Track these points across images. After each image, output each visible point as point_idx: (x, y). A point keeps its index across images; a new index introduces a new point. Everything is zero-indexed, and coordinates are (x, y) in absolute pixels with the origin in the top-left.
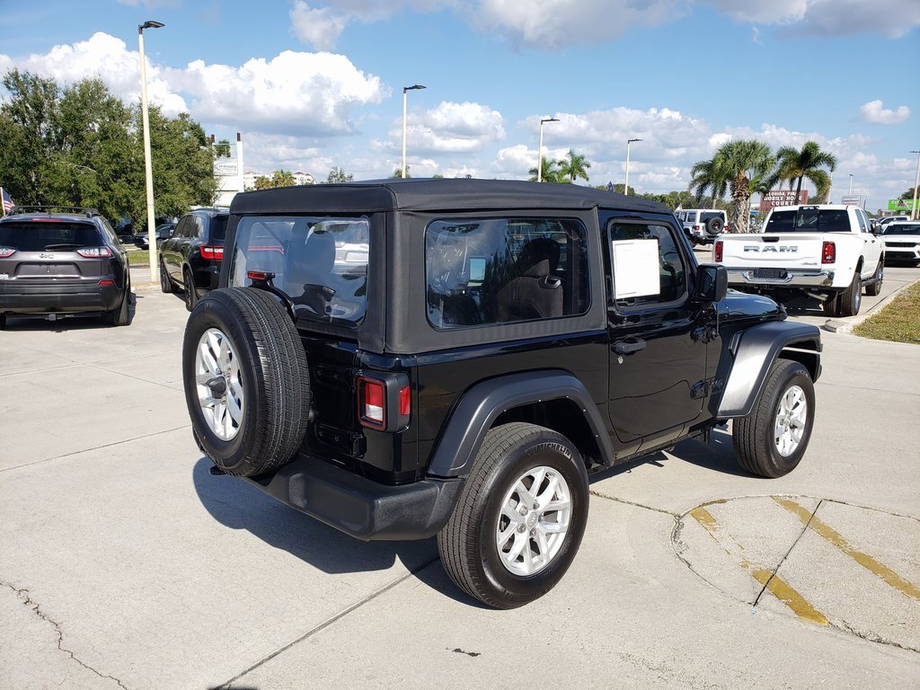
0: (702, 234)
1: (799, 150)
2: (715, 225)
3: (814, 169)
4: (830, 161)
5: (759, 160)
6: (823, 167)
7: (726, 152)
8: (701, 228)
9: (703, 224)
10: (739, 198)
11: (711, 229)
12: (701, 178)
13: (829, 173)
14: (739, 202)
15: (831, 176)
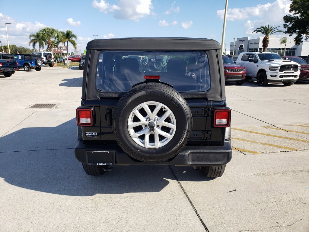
0: (45, 61)
1: (65, 32)
2: (49, 57)
3: (70, 39)
4: (75, 37)
5: (56, 35)
6: (73, 39)
7: (44, 31)
8: (44, 59)
9: (45, 57)
10: (51, 48)
11: (48, 59)
12: (33, 40)
13: (75, 41)
14: (51, 49)
15: (76, 42)
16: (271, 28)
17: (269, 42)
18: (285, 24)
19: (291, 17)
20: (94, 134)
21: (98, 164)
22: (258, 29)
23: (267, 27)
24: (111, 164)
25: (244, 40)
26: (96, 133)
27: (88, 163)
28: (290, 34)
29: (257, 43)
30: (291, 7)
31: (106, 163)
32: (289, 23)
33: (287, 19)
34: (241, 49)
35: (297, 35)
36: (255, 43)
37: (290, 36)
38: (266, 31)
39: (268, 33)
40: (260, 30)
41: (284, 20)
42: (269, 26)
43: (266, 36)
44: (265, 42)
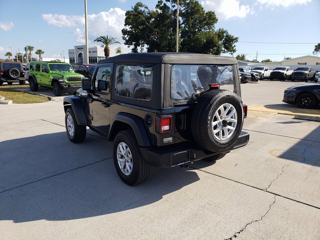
16: (109, 39)
17: (110, 51)
18: (123, 36)
19: (127, 30)
20: (170, 139)
21: (179, 164)
22: (99, 39)
23: (106, 38)
24: (188, 162)
25: (82, 48)
26: (172, 138)
27: (172, 166)
28: (128, 46)
29: (95, 52)
30: (125, 22)
31: (185, 162)
32: (127, 35)
33: (124, 32)
34: (80, 57)
35: (134, 47)
36: (93, 52)
37: (128, 47)
38: (105, 41)
39: (108, 43)
40: (100, 39)
41: (122, 33)
42: (107, 37)
43: (106, 46)
44: (106, 51)
